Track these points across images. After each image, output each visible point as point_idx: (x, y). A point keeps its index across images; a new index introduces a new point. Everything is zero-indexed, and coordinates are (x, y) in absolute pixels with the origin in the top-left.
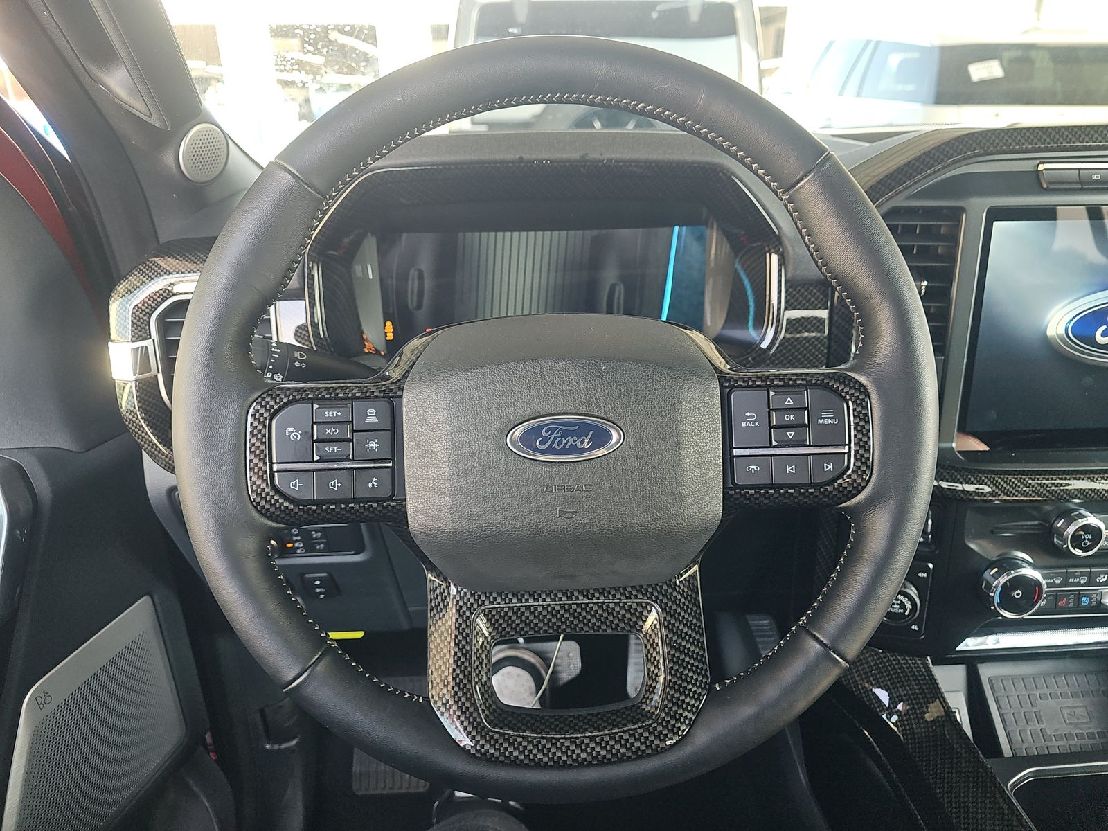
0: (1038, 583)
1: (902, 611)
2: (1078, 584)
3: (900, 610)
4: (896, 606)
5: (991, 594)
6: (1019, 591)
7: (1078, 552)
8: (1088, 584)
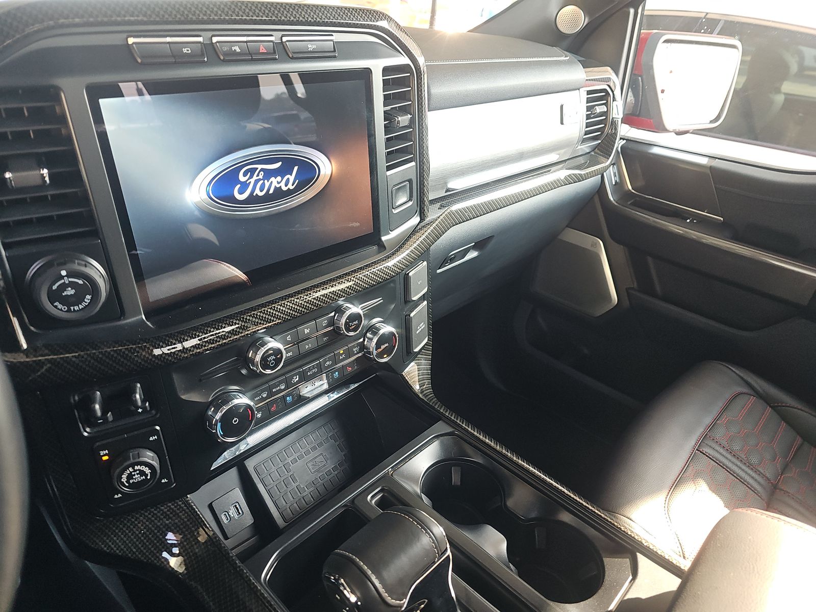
0: (249, 406)
1: (144, 477)
2: (281, 391)
3: (142, 478)
4: (136, 476)
5: (213, 431)
6: (235, 419)
7: (268, 372)
8: (287, 388)
